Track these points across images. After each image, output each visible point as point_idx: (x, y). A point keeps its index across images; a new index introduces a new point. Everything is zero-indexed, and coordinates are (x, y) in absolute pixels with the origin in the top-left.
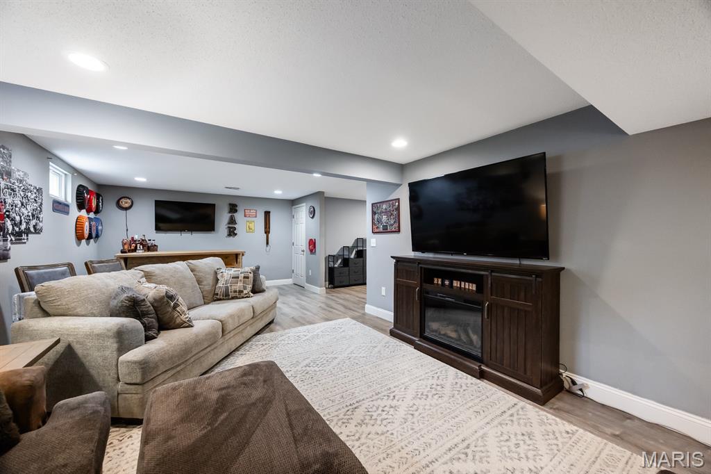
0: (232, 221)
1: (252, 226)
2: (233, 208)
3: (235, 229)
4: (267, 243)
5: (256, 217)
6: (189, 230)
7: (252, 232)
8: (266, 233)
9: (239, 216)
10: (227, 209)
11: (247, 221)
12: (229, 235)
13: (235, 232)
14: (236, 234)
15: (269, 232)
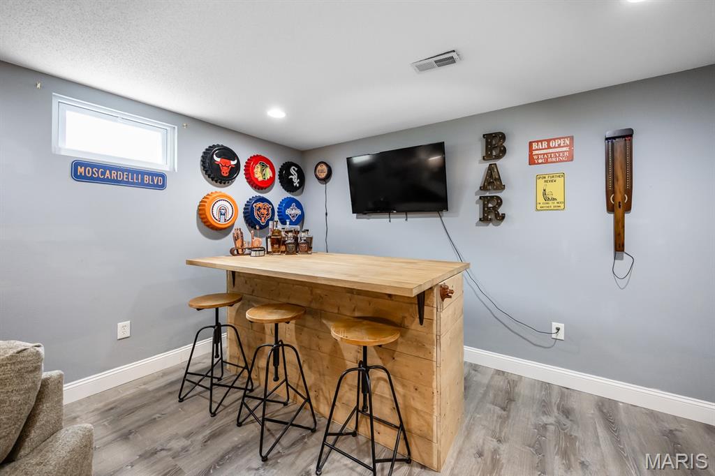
0: (493, 180)
1: (555, 189)
2: (495, 145)
3: (499, 202)
4: (619, 246)
5: (570, 158)
6: (399, 211)
7: (557, 209)
8: (611, 208)
9: (512, 165)
10: (479, 149)
11: (538, 177)
12: (484, 219)
13: (501, 211)
14: (503, 217)
15: (628, 208)
